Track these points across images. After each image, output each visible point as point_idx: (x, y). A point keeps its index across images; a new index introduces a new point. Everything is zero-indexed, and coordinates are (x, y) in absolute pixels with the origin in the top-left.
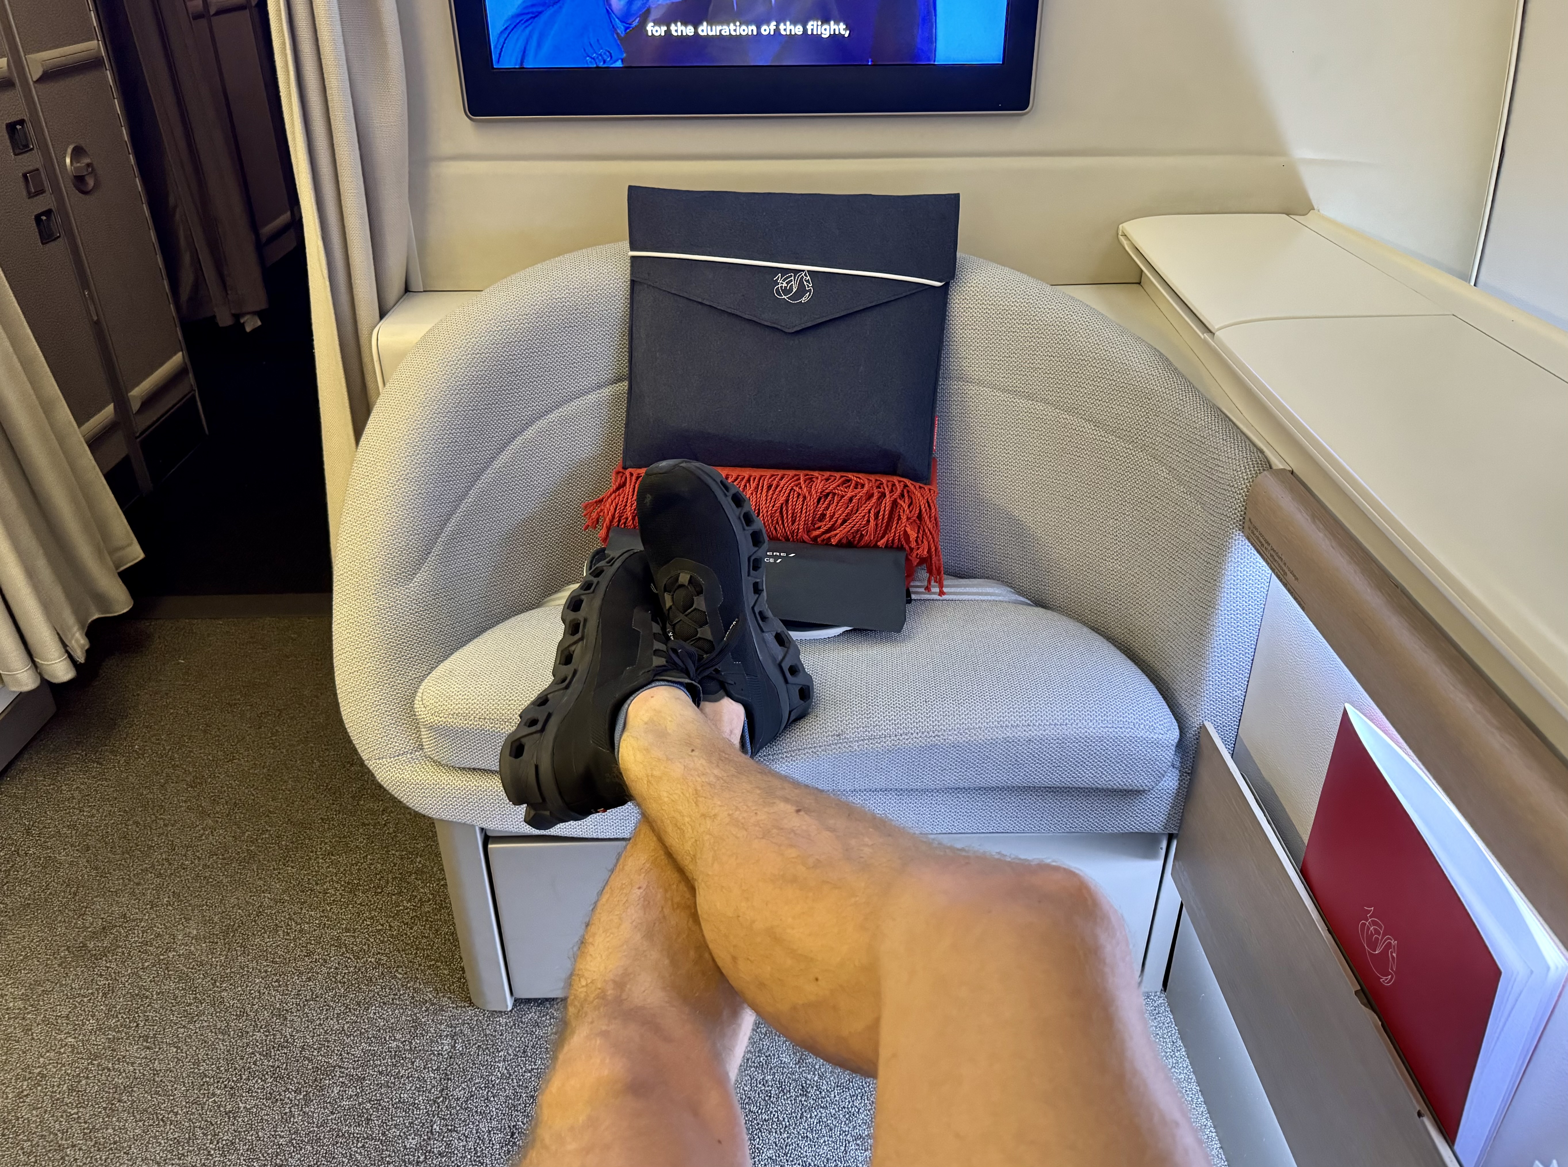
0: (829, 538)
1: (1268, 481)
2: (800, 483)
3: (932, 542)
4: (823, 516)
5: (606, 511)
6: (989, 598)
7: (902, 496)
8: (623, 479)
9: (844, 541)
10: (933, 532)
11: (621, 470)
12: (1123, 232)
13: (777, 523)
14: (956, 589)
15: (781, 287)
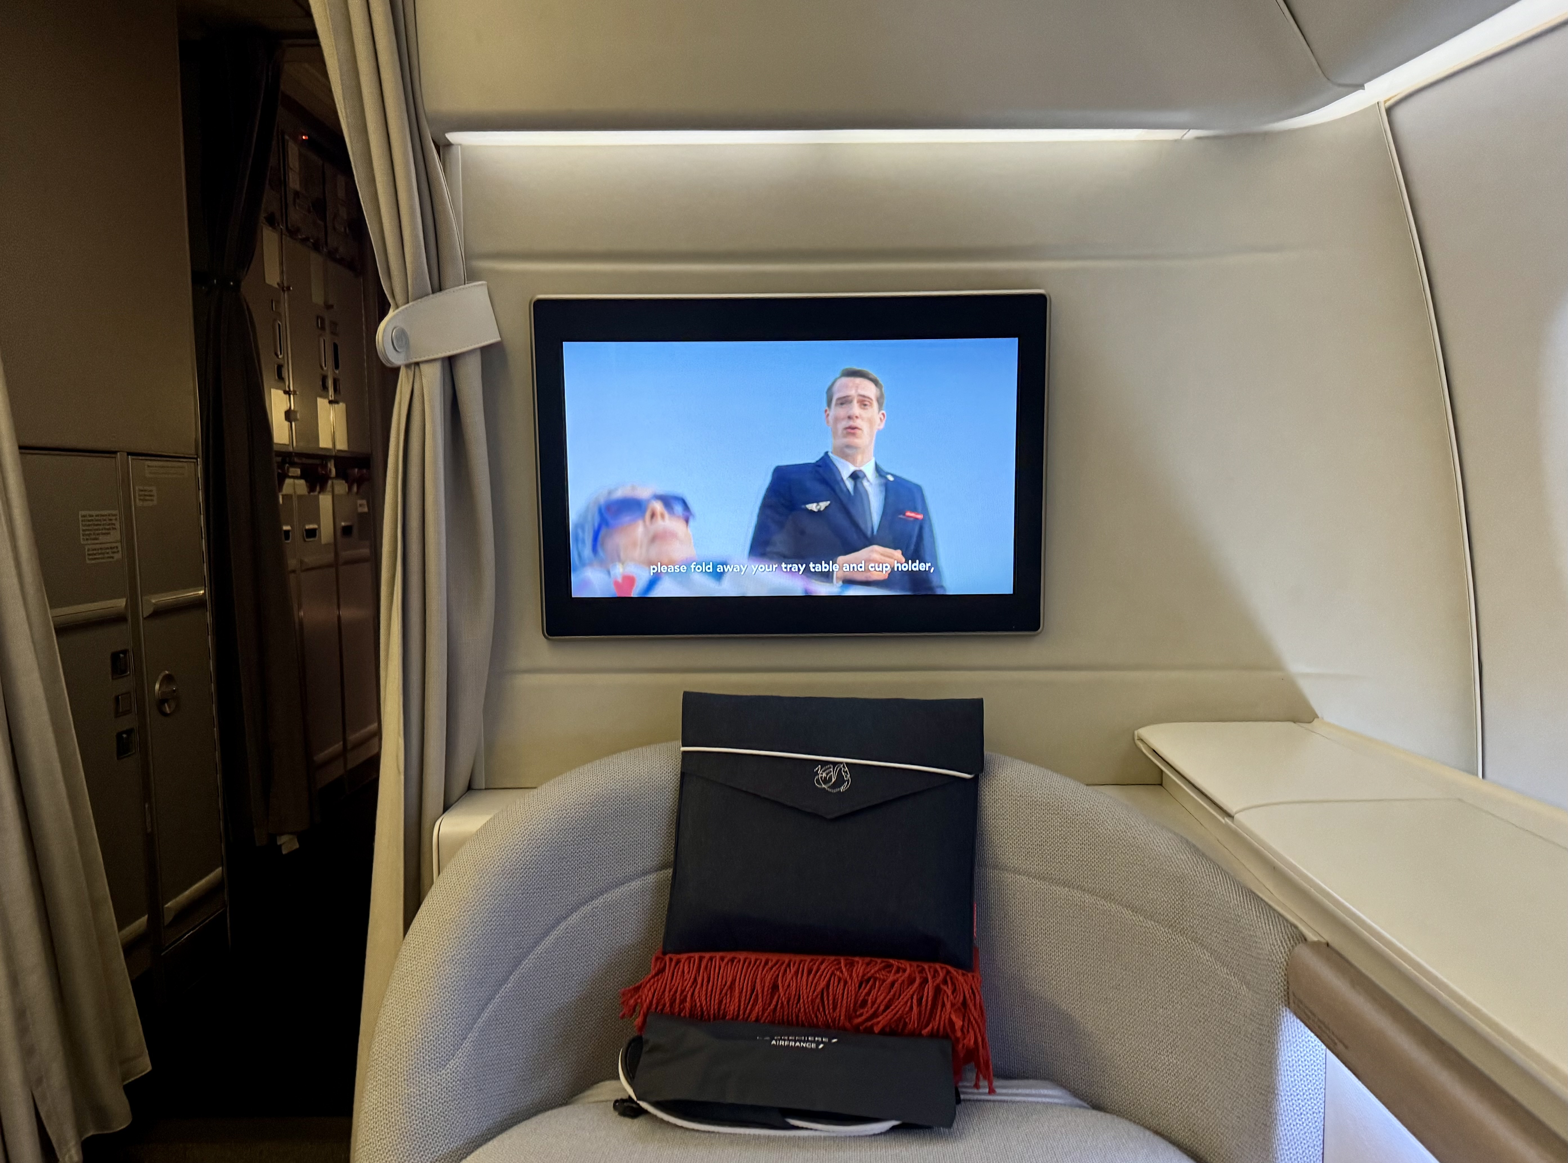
0: (872, 1026)
1: (1304, 953)
2: (841, 967)
3: (978, 1031)
4: (864, 1003)
5: (644, 997)
6: (1044, 1100)
7: (945, 982)
8: (662, 965)
9: (888, 1029)
10: (979, 1021)
11: (661, 956)
12: (1138, 737)
13: (818, 1009)
14: (1007, 1091)
15: (821, 777)
